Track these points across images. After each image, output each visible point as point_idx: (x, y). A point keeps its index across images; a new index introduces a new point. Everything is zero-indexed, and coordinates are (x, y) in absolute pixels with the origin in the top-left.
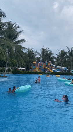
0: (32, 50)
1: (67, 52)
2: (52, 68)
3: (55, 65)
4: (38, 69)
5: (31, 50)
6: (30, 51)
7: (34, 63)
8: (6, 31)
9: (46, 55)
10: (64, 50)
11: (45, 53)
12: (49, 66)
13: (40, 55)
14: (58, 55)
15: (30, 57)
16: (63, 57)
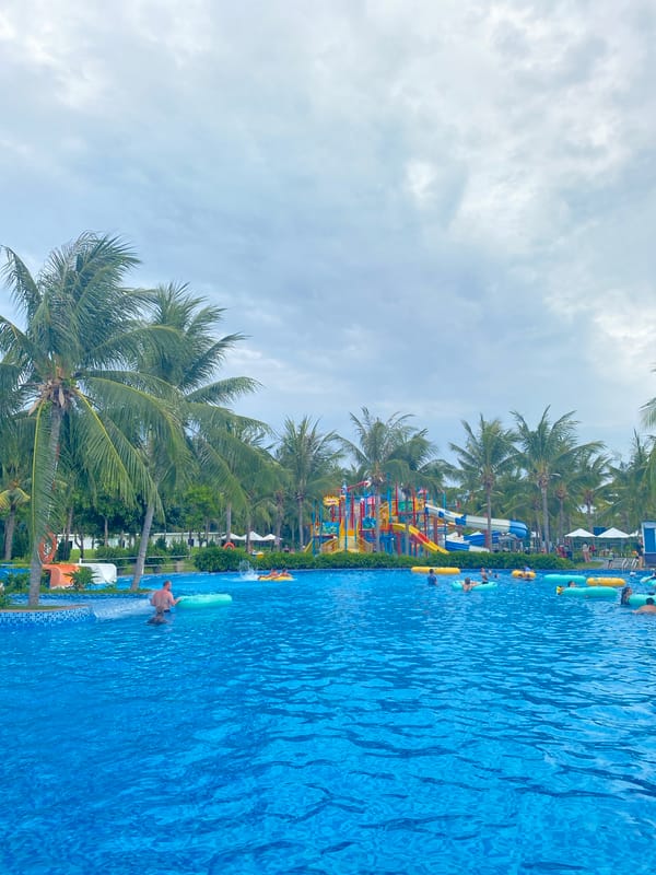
0: (308, 432)
1: (516, 430)
2: (435, 526)
3: (453, 509)
4: (352, 540)
5: (303, 429)
6: (301, 436)
7: (329, 501)
8: (153, 334)
9: (392, 456)
10: (497, 422)
11: (387, 446)
12: (421, 519)
13: (359, 456)
14: (463, 453)
15: (299, 471)
16: (493, 461)
